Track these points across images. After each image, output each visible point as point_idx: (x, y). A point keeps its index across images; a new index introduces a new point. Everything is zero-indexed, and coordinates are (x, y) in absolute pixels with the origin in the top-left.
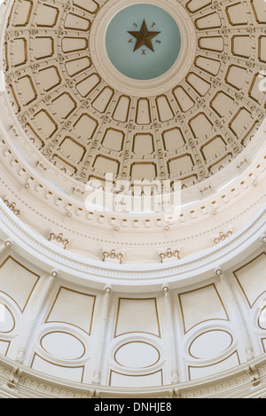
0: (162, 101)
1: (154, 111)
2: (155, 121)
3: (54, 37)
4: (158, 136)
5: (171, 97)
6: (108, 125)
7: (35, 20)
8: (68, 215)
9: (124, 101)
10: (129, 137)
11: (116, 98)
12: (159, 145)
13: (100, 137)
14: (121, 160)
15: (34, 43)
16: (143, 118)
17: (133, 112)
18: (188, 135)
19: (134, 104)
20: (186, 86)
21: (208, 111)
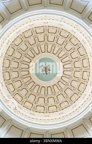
2: (66, 55)
3: (56, 95)
4: (70, 52)
6: (74, 68)
7: (53, 103)
10: (74, 60)
11: (65, 69)
15: (60, 101)
18: (65, 43)
19: (64, 64)
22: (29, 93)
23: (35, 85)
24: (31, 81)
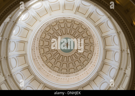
0: (65, 57)
1: (63, 59)
2: (63, 60)
3: (51, 36)
4: (62, 63)
5: (67, 57)
6: (54, 57)
7: (50, 32)
8: (40, 69)
9: (58, 54)
10: (57, 61)
11: (57, 53)
12: (62, 65)
13: (51, 59)
14: (53, 65)
15: (47, 36)
16: (61, 59)
17: (59, 57)
18: (68, 66)
19: (60, 56)
20: (71, 57)
21: (73, 63)
22: (66, 27)
23: (66, 33)
24: (70, 33)
